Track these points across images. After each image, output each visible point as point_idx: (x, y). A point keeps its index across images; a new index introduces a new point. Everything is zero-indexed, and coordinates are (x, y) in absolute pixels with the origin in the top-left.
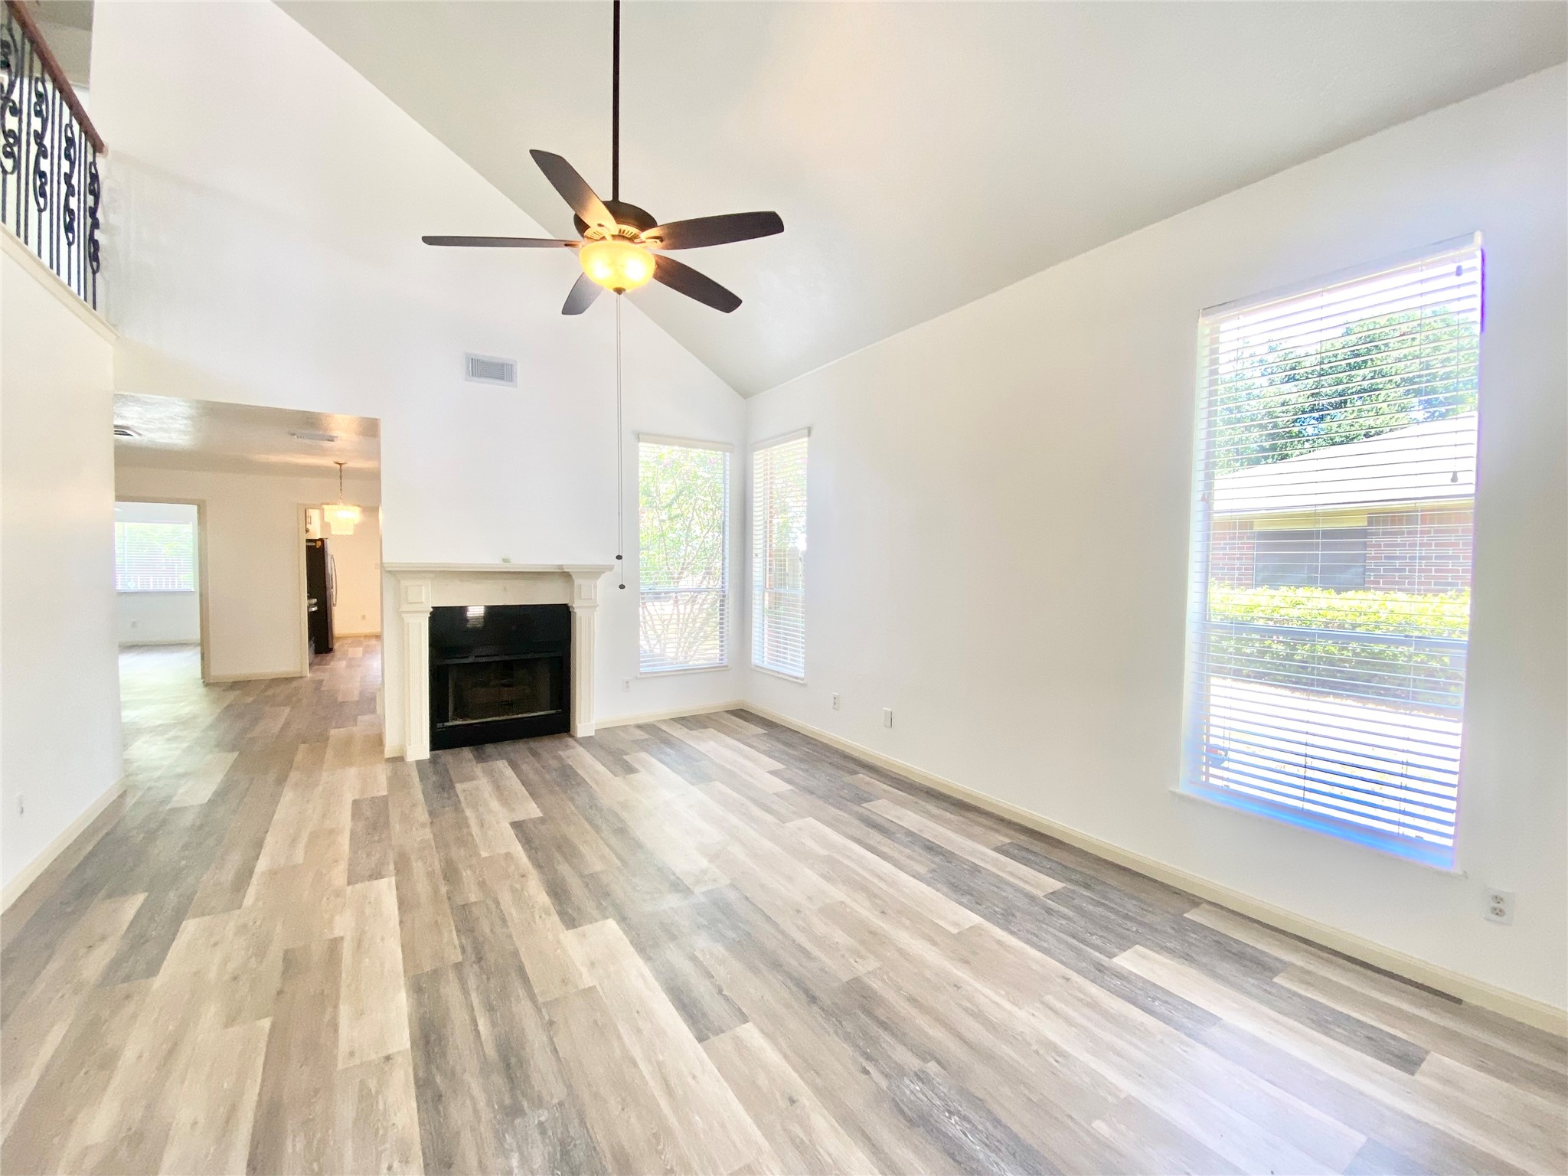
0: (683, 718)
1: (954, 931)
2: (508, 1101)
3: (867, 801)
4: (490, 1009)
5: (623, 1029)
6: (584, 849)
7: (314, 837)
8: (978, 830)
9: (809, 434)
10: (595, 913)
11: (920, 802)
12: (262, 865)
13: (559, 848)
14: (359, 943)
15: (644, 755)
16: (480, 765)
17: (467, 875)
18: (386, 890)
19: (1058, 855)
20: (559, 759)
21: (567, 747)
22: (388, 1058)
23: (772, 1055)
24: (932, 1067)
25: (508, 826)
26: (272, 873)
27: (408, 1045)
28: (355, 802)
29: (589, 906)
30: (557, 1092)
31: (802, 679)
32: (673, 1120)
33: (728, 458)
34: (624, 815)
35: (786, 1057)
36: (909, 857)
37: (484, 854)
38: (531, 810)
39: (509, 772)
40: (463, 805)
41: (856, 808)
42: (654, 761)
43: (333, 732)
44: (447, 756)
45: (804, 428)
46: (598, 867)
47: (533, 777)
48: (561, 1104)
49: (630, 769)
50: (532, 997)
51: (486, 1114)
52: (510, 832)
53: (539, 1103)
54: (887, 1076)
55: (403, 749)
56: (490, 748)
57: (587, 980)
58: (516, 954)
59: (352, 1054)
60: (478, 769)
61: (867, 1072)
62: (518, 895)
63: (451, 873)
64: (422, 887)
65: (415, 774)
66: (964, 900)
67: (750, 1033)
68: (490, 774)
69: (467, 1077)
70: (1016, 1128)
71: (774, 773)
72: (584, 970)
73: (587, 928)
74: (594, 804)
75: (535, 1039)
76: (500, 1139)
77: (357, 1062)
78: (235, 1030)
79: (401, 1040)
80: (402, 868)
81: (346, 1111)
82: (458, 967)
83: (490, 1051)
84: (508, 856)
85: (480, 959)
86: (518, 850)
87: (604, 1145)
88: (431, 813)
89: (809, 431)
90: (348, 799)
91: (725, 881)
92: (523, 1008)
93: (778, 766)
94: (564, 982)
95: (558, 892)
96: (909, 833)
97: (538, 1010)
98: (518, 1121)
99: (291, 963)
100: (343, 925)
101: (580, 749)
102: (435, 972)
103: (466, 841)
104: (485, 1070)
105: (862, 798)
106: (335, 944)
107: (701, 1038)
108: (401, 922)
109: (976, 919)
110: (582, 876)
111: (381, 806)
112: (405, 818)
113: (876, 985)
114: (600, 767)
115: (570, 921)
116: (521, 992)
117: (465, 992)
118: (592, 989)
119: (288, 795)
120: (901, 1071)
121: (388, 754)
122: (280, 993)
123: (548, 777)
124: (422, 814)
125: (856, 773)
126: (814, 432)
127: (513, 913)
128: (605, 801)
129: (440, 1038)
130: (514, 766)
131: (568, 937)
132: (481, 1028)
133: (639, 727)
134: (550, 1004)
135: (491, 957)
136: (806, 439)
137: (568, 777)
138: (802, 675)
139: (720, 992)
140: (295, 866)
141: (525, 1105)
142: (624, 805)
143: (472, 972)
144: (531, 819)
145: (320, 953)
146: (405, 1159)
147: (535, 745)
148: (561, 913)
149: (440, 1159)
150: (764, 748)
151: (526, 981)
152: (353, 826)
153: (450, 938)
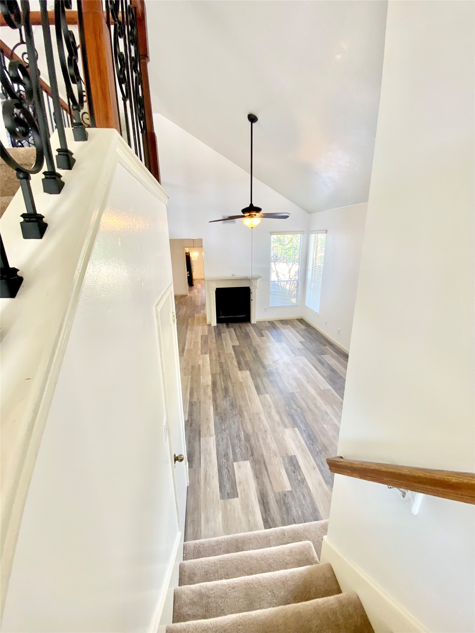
0: (282, 320)
1: (322, 389)
2: (225, 395)
3: (323, 354)
4: (224, 381)
5: (245, 390)
6: (246, 355)
7: (194, 342)
9: (326, 233)
10: (245, 369)
11: (340, 358)
12: (186, 348)
13: (241, 353)
14: (203, 366)
15: (267, 332)
16: (227, 329)
17: (222, 356)
18: (207, 357)
20: (245, 329)
21: (248, 326)
22: (208, 385)
23: (270, 400)
24: (299, 409)
25: (232, 346)
26: (188, 350)
28: (201, 336)
29: (245, 367)
30: (232, 396)
31: (318, 314)
32: (249, 404)
33: (302, 236)
34: (258, 349)
35: (272, 400)
36: (324, 371)
37: (226, 352)
38: (237, 343)
39: (233, 332)
40: (223, 340)
41: (319, 356)
42: (269, 334)
43: (196, 315)
44: (220, 325)
45: (324, 230)
46: (248, 359)
47: (239, 334)
49: (263, 336)
50: (231, 381)
51: (221, 396)
52: (232, 348)
54: (289, 408)
55: (211, 322)
56: (230, 324)
57: (241, 381)
58: (229, 373)
59: (203, 383)
60: (227, 330)
61: (285, 406)
62: (231, 362)
63: (219, 356)
64: (214, 358)
65: (213, 330)
66: (331, 384)
67: (267, 396)
68: (229, 332)
69: (219, 390)
70: (308, 421)
71: (301, 342)
72: (241, 378)
73: (243, 371)
74: (251, 345)
75: (231, 388)
76: (223, 400)
77: (203, 385)
78: (186, 376)
79: (210, 383)
80: (210, 353)
81: (202, 391)
82: (219, 374)
83: (223, 387)
84: (230, 353)
85: (223, 373)
86: (233, 353)
87: (238, 403)
88: (216, 341)
89: (326, 232)
90: (200, 334)
92: (229, 383)
93: (303, 340)
94: (237, 380)
95: (239, 363)
96: (329, 365)
97: (232, 384)
98: (226, 398)
99: (193, 367)
100: (200, 362)
101: (251, 327)
102: (215, 374)
103: (223, 349)
104: (222, 390)
105: (323, 353)
106: (199, 366)
107: (258, 394)
108: (210, 363)
109: (330, 387)
110: (244, 361)
111: (206, 337)
112: (211, 341)
113: (297, 394)
114: (255, 334)
115: (240, 370)
116: (229, 380)
117: (220, 378)
118: (241, 382)
119: (189, 332)
120: (293, 408)
121: (207, 324)
122: (192, 372)
123: (242, 335)
124: (214, 341)
125: (326, 345)
126: (328, 232)
127: (230, 366)
128: (254, 344)
129: (216, 384)
130: (235, 331)
131: (239, 372)
132: (222, 384)
133: (269, 322)
134: (234, 383)
135: (225, 373)
136: (325, 234)
137: (247, 336)
138: (318, 312)
139: (265, 388)
140: (191, 349)
141: (227, 396)
142: (258, 345)
143: (221, 375)
144: (237, 346)
145: (197, 366)
146: (210, 399)
147: (241, 324)
148: (239, 368)
149: (215, 400)
150: (302, 334)
151: (230, 378)
152: (201, 341)
153: (218, 368)
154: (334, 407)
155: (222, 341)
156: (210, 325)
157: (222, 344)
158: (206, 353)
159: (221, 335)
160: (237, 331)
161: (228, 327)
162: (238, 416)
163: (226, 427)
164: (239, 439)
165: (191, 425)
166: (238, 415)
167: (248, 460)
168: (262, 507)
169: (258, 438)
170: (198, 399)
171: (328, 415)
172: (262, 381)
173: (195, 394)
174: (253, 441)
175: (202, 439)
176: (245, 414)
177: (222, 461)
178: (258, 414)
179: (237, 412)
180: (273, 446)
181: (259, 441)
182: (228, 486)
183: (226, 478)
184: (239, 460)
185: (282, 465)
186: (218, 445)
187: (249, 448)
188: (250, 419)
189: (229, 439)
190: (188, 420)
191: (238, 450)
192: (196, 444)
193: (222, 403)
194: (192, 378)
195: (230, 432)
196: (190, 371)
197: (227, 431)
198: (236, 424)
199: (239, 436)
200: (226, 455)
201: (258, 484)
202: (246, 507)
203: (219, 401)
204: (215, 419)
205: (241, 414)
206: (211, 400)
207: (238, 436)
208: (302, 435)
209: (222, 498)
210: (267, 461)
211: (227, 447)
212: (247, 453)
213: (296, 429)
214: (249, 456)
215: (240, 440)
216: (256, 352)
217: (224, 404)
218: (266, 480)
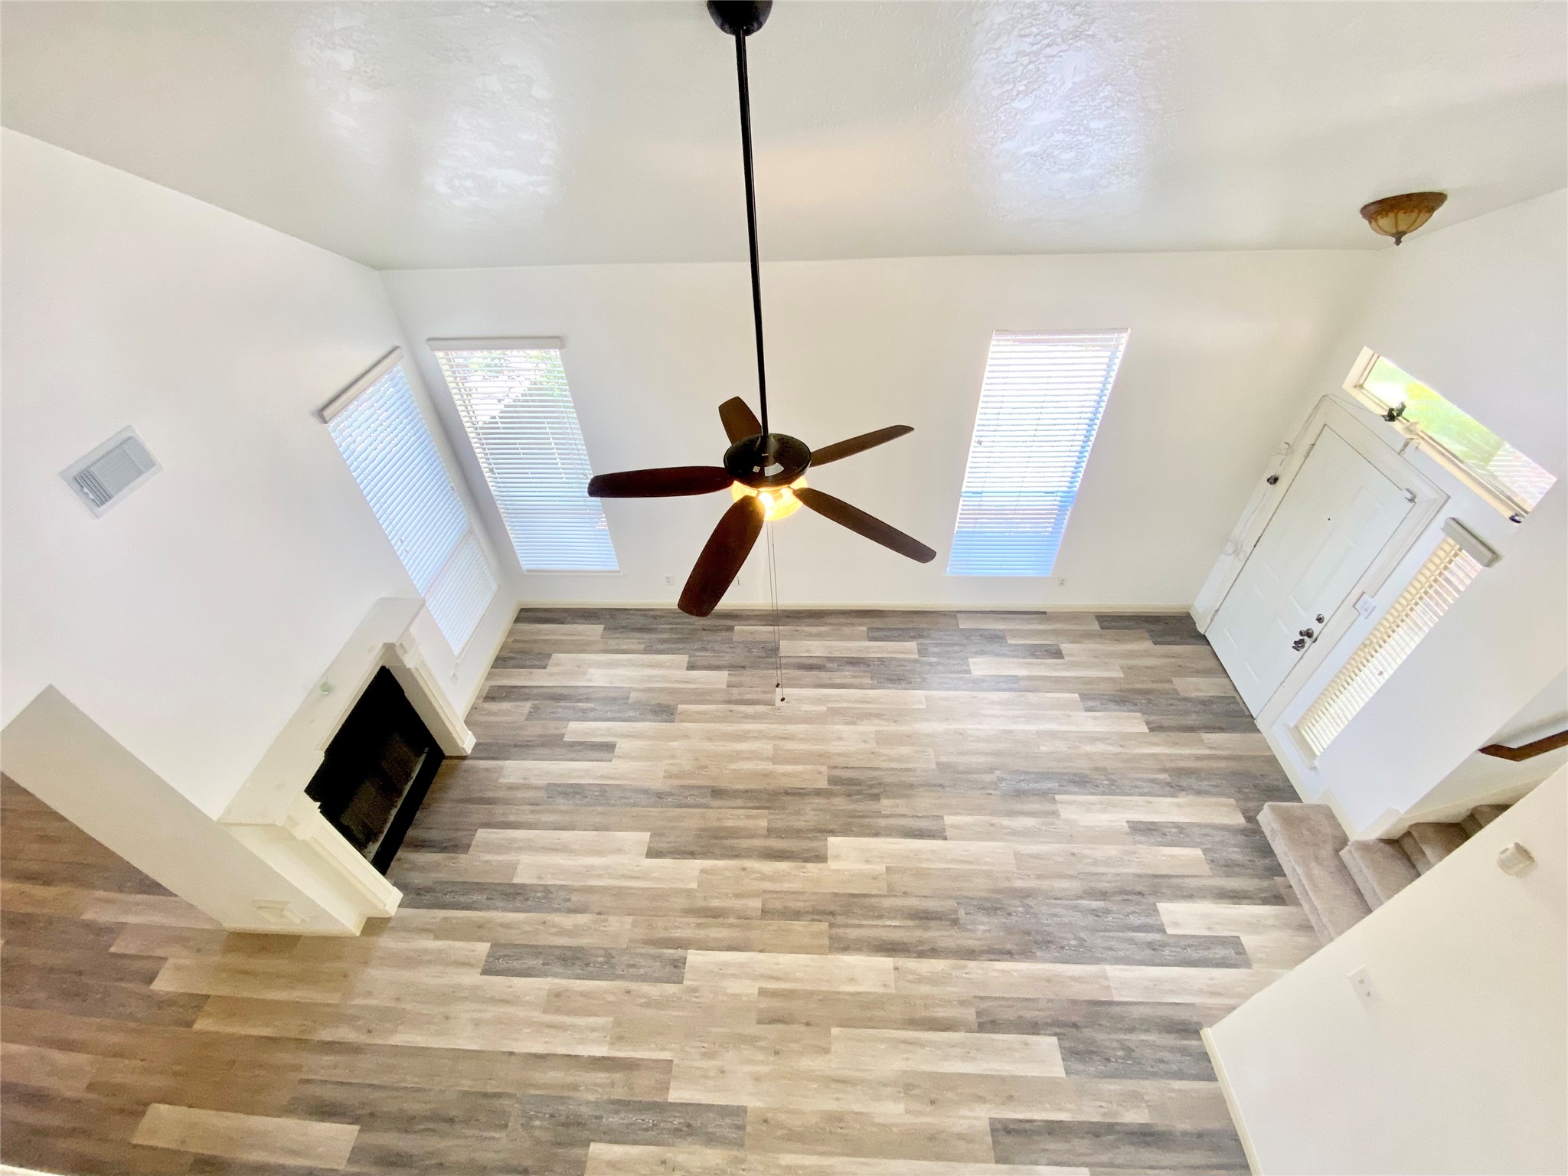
1: (925, 706)
2: (948, 923)
3: (778, 649)
4: (880, 917)
5: (925, 865)
8: (847, 630)
10: (817, 844)
18: (704, 958)
19: (891, 622)
22: (896, 969)
23: (965, 819)
24: (997, 773)
25: (650, 860)
26: (621, 1040)
27: (891, 959)
29: (807, 844)
30: (951, 904)
31: (618, 572)
32: (985, 868)
36: (853, 677)
37: (694, 885)
38: (631, 837)
39: (519, 833)
41: (782, 661)
45: (554, 337)
46: (763, 823)
48: (958, 903)
50: (880, 896)
51: (953, 932)
52: (665, 861)
53: (956, 911)
54: (994, 789)
57: (880, 868)
58: (836, 895)
59: (886, 985)
61: (990, 794)
62: (766, 878)
63: (708, 913)
64: (720, 934)
66: (904, 685)
67: (950, 820)
68: (507, 849)
69: (927, 936)
71: (691, 667)
72: (870, 867)
73: (830, 853)
75: (913, 902)
76: (966, 930)
77: (892, 983)
78: (833, 1047)
79: (886, 962)
80: (678, 944)
82: (831, 926)
83: (910, 923)
84: (705, 871)
85: (832, 913)
86: (698, 864)
87: (986, 894)
91: (824, 769)
92: (887, 903)
94: (875, 878)
95: (777, 855)
96: (830, 659)
97: (892, 896)
98: (960, 922)
99: (776, 1019)
100: (743, 987)
102: (830, 938)
104: (927, 929)
105: (767, 648)
106: (763, 992)
107: (945, 838)
108: (760, 951)
109: (921, 693)
110: (766, 837)
113: (942, 759)
115: (820, 858)
116: (873, 900)
117: (860, 926)
118: (888, 868)
120: (995, 783)
122: (808, 1024)
123: (563, 809)
126: (566, 339)
127: (791, 885)
131: (832, 864)
132: (893, 924)
134: (890, 890)
137: (579, 792)
138: (618, 568)
139: (921, 817)
140: (617, 1023)
141: (953, 916)
142: (670, 776)
143: (840, 920)
144: (650, 842)
145: (765, 1003)
146: (964, 967)
147: (454, 793)
148: (807, 860)
149: (971, 954)
150: (642, 647)
151: (865, 896)
152: (555, 975)
153: (798, 925)
154: (988, 712)
155: (590, 890)
156: (375, 925)
157: (620, 893)
158: (679, 964)
159: (523, 886)
160: (512, 818)
161: (455, 846)
162: (1030, 902)
163: (1070, 936)
164: (1104, 913)
165: (1075, 1025)
166: (1025, 901)
167: (1155, 904)
168: (1246, 901)
169: (1097, 874)
170: (963, 1003)
171: (1010, 732)
172: (887, 816)
173: (941, 1013)
174: (1103, 885)
175: (1117, 999)
176: (1019, 884)
177: (1170, 956)
178: (1019, 857)
179: (1017, 902)
180: (1111, 851)
181: (1103, 874)
182: (1220, 952)
183: (1206, 953)
184: (1159, 923)
185: (1152, 848)
186: (1128, 961)
187: (1126, 897)
188: (1039, 877)
189: (1107, 934)
190: (1055, 1034)
191: (1134, 920)
192: (1137, 1012)
193: (979, 934)
194: (844, 1023)
195: (1085, 928)
196: (802, 1028)
197: (1082, 935)
198: (1058, 910)
199: (1094, 910)
200: (1151, 945)
201: (1204, 897)
202: (1254, 926)
203: (971, 943)
204: (1044, 961)
205: (1026, 894)
206: (972, 964)
207: (1094, 912)
208: (1075, 793)
209: (1247, 964)
210: (1150, 872)
211: (1132, 941)
212: (1138, 903)
213: (1057, 797)
214: (1145, 901)
215: (1107, 912)
216: (717, 793)
217: (983, 929)
218: (1193, 883)
